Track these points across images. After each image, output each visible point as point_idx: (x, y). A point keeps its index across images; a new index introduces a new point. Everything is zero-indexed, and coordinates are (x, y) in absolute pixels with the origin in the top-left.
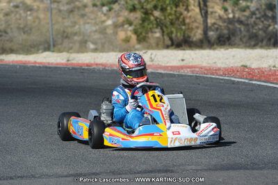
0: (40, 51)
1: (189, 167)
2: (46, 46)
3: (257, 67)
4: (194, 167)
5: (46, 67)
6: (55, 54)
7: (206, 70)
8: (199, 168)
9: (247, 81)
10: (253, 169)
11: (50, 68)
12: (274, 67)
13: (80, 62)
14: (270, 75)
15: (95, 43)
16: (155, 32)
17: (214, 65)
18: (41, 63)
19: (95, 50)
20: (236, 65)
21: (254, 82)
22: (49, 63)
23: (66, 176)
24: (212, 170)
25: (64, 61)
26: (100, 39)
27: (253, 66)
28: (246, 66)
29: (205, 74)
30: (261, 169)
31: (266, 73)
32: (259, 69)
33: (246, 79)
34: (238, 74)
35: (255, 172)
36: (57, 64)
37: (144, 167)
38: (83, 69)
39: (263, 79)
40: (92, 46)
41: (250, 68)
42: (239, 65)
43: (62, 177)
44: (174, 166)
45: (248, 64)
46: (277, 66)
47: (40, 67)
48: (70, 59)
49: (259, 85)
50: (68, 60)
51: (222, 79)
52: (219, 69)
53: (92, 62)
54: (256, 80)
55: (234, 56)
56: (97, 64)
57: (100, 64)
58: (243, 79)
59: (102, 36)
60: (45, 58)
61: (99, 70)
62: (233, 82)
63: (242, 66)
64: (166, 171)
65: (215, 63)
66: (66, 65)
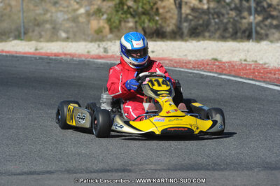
0: (11, 39)
1: (148, 167)
2: (17, 33)
3: (227, 60)
4: (153, 167)
5: (13, 56)
6: (24, 43)
7: (176, 62)
8: (159, 167)
9: (216, 75)
10: (214, 169)
11: (17, 57)
12: (245, 60)
13: (49, 51)
14: (240, 70)
15: (67, 32)
16: (128, 22)
17: (184, 58)
18: (8, 52)
19: (67, 39)
20: (207, 58)
21: (223, 77)
22: (16, 52)
23: (19, 174)
24: (172, 170)
25: (32, 50)
26: (72, 27)
27: (224, 60)
28: (216, 60)
29: (174, 67)
30: (222, 170)
31: (236, 67)
32: (230, 62)
33: (216, 73)
34: (208, 67)
35: (216, 173)
36: (25, 53)
37: (101, 166)
38: (50, 59)
39: (233, 73)
40: (64, 35)
41: (220, 62)
42: (210, 58)
43: (15, 175)
44: (132, 165)
45: (219, 57)
46: (248, 60)
47: (7, 56)
48: (38, 48)
49: (228, 80)
50: (36, 49)
51: (191, 73)
52: (189, 62)
53: (61, 52)
54: (225, 75)
55: (205, 49)
56: (65, 54)
57: (68, 54)
58: (213, 73)
59: (74, 25)
60: (13, 46)
61: (66, 60)
62: (202, 77)
63: (213, 59)
64: (124, 171)
65: (186, 55)
66: (34, 54)
